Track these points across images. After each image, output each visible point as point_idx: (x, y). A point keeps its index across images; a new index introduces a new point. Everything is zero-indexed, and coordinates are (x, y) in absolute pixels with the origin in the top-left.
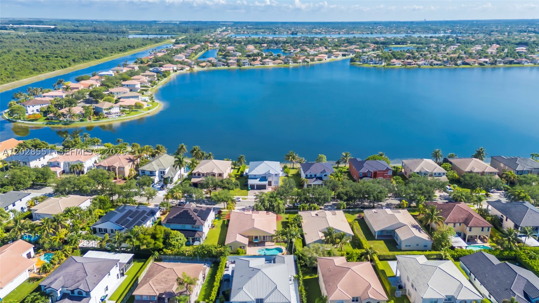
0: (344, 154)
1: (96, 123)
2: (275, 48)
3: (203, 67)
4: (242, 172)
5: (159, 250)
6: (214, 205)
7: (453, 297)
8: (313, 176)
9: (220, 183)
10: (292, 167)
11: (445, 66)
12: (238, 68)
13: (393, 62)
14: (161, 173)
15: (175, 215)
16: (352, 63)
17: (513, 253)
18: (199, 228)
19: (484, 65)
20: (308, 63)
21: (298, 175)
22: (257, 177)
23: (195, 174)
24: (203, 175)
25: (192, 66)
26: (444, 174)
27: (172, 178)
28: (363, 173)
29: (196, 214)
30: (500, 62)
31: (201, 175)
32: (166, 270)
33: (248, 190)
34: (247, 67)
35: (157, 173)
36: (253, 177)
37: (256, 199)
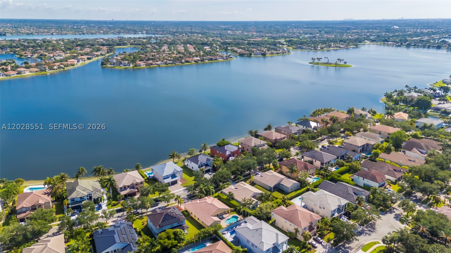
5: (175, 246)
11: (175, 64)
13: (139, 64)
16: (103, 66)
19: (198, 62)
20: (64, 68)
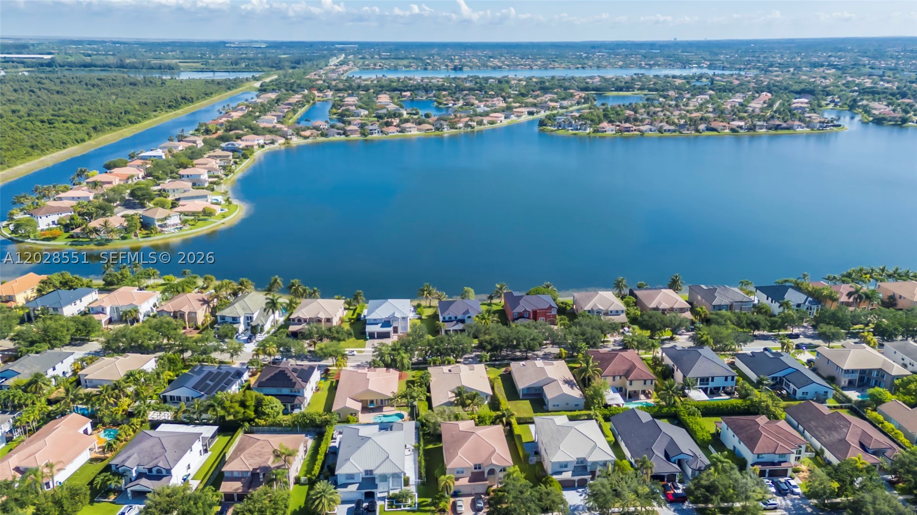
0: (498, 286)
1: (145, 241)
2: (424, 98)
3: (306, 138)
4: (359, 315)
5: (250, 420)
6: (319, 361)
7: (585, 458)
8: (453, 318)
9: (327, 333)
10: (428, 305)
11: (681, 133)
12: (362, 138)
13: (603, 128)
14: (248, 319)
15: (268, 377)
16: (541, 128)
17: (674, 409)
18: (299, 392)
19: (738, 132)
20: (473, 128)
21: (435, 317)
22: (377, 322)
23: (294, 320)
24: (305, 321)
25: (289, 137)
26: (623, 311)
27: (263, 326)
28: (519, 313)
29: (295, 375)
30: (761, 127)
31: (303, 321)
32: (259, 443)
33: (366, 339)
34: (376, 136)
35: (242, 320)
36: (373, 322)
37: (373, 352)
